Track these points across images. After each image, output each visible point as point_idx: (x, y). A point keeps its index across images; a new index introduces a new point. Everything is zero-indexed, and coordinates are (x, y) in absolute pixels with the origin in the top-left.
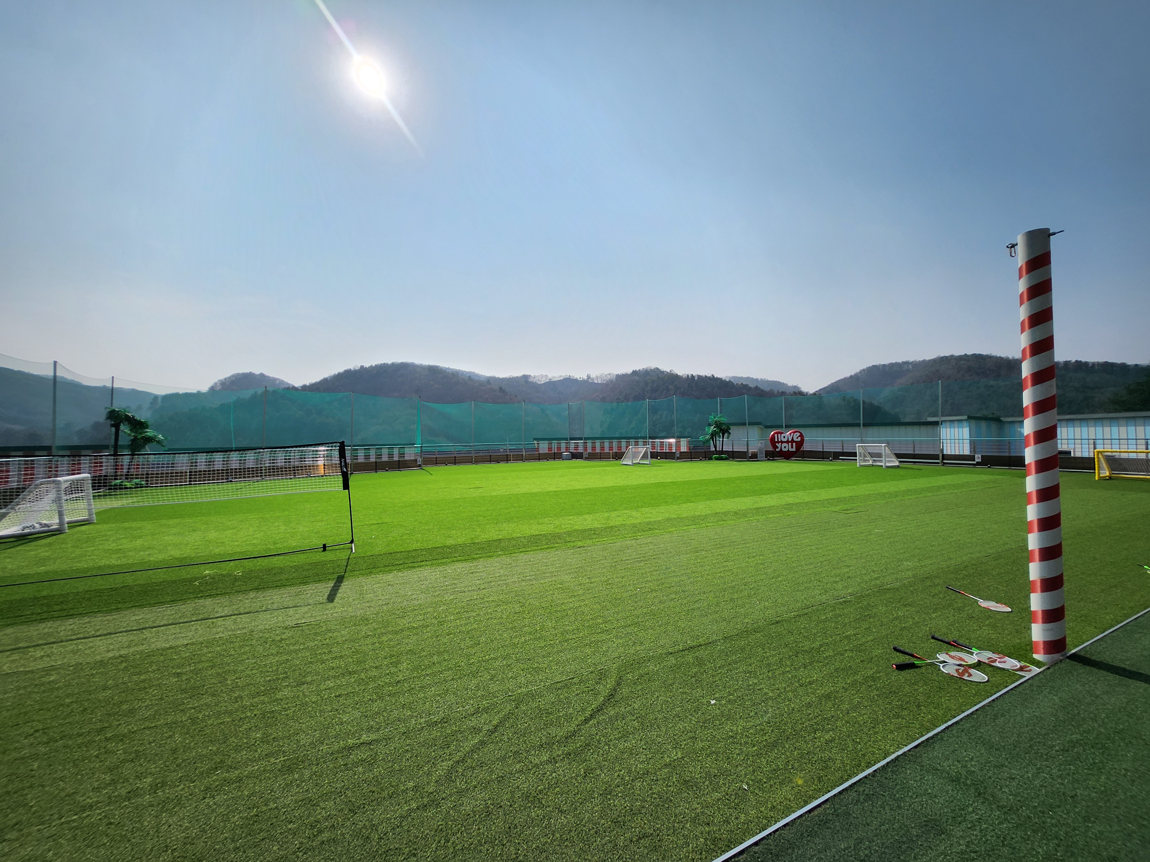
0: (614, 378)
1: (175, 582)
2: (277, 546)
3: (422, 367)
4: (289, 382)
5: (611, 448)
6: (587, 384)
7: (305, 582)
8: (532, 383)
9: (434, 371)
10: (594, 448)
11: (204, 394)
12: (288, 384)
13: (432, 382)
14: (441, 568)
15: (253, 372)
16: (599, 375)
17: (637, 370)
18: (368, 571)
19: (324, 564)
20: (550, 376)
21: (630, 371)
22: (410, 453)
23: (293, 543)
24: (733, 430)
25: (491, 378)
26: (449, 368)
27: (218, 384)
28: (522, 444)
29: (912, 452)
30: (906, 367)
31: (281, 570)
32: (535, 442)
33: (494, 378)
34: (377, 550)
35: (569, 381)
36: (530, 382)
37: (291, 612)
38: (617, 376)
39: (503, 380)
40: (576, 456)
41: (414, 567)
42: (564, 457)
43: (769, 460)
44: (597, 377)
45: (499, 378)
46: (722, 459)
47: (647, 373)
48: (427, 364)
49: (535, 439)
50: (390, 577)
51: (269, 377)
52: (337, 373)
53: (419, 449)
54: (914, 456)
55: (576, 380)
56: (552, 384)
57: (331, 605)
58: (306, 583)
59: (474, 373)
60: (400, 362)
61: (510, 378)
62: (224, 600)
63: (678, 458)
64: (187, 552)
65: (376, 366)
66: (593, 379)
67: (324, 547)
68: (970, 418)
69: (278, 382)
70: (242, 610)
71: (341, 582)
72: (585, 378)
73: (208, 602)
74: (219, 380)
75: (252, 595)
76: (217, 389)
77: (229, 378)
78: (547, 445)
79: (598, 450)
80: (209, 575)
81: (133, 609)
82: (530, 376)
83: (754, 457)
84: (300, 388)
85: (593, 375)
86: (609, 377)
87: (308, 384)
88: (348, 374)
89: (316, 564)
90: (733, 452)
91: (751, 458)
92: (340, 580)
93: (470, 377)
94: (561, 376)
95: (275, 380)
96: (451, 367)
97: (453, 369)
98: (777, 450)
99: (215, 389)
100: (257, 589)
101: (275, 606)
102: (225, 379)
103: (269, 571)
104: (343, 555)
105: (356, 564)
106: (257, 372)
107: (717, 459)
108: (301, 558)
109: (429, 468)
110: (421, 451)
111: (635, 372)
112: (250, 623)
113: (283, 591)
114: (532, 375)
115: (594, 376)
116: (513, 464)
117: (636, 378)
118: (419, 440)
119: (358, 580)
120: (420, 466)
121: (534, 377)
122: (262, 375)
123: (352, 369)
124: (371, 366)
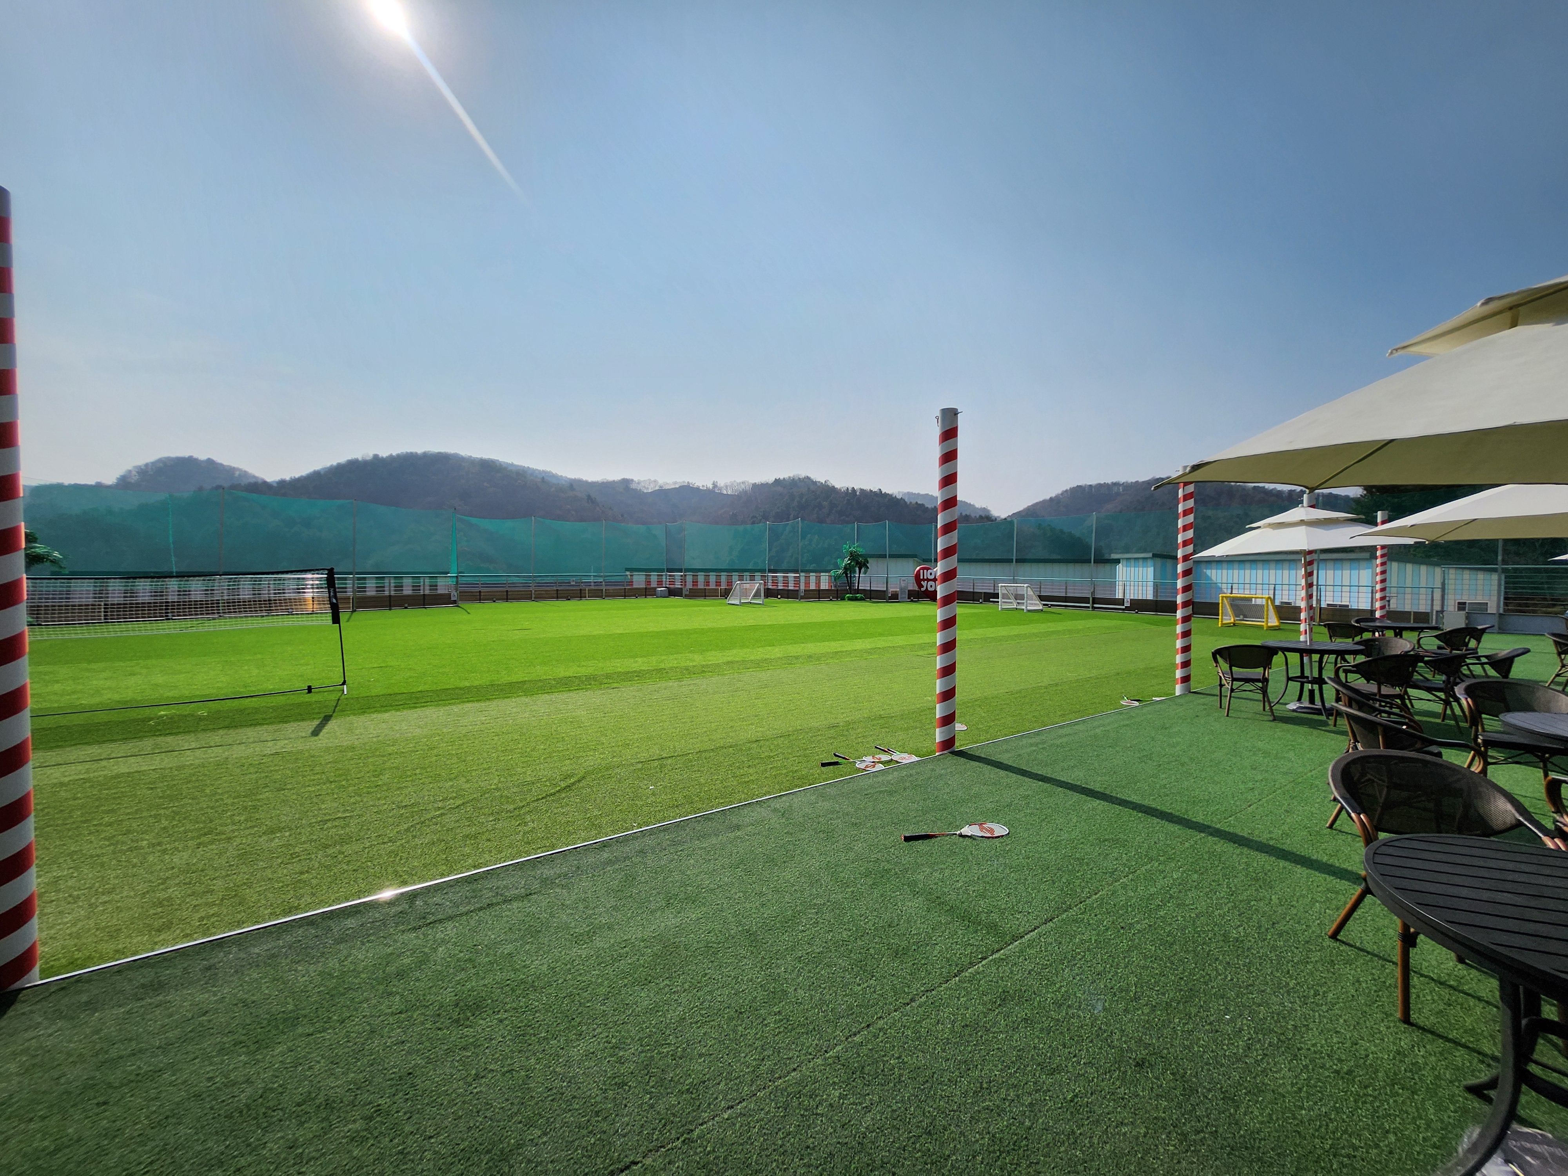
0: (748, 488)
1: (123, 722)
2: (248, 689)
3: (472, 462)
4: (257, 474)
5: (718, 583)
6: (712, 495)
7: (285, 720)
8: (635, 490)
9: (488, 467)
10: (695, 583)
11: (109, 487)
12: (254, 477)
13: (485, 484)
14: (447, 708)
15: (195, 456)
16: (729, 484)
17: (782, 478)
18: (360, 711)
19: (309, 704)
20: (661, 481)
21: (770, 479)
22: (444, 585)
23: (270, 686)
24: (872, 563)
25: (575, 480)
26: (512, 465)
27: (134, 473)
28: (601, 576)
29: (1063, 595)
30: (1115, 489)
31: (257, 710)
32: (628, 573)
33: (580, 482)
34: (374, 692)
35: (687, 490)
36: (632, 489)
37: (270, 744)
38: (754, 485)
39: (593, 484)
40: (673, 593)
41: (416, 708)
42: (659, 594)
43: (912, 601)
44: (726, 486)
45: (587, 482)
46: (856, 599)
47: (794, 483)
48: (479, 456)
49: (627, 570)
50: (386, 716)
51: (221, 465)
52: (335, 463)
53: (455, 579)
54: (1066, 599)
55: (698, 489)
56: (663, 494)
57: (316, 738)
58: (286, 722)
59: (550, 472)
60: (437, 451)
61: (603, 483)
62: (191, 737)
63: (802, 598)
64: (128, 695)
65: (398, 455)
66: (720, 489)
67: (310, 689)
68: (1155, 556)
69: (237, 473)
70: (212, 744)
71: (328, 720)
72: (710, 486)
73: (169, 739)
74: (135, 467)
75: (221, 732)
76: (133, 481)
77: (153, 463)
78: (644, 577)
79: (701, 586)
80: (166, 715)
81: (79, 746)
82: (632, 480)
83: (894, 598)
84: (275, 485)
85: (721, 483)
86: (743, 487)
87: (288, 478)
88: (353, 468)
89: (299, 705)
90: (871, 591)
91: (890, 598)
92: (327, 719)
93: (543, 478)
94: (675, 483)
95: (232, 470)
96: (516, 463)
97: (518, 466)
98: (923, 589)
99: (129, 480)
100: (227, 727)
101: (251, 740)
102: (147, 465)
103: (241, 711)
104: (334, 697)
105: (347, 704)
106: (202, 456)
107: (850, 599)
108: (281, 700)
109: (467, 606)
110: (457, 582)
111: (777, 482)
112: (224, 752)
113: (258, 728)
114: (636, 479)
115: (722, 485)
116: (586, 602)
117: (780, 489)
118: (454, 568)
119: (348, 719)
120: (455, 602)
121: (639, 483)
122: (210, 462)
123: (360, 459)
124: (391, 456)
